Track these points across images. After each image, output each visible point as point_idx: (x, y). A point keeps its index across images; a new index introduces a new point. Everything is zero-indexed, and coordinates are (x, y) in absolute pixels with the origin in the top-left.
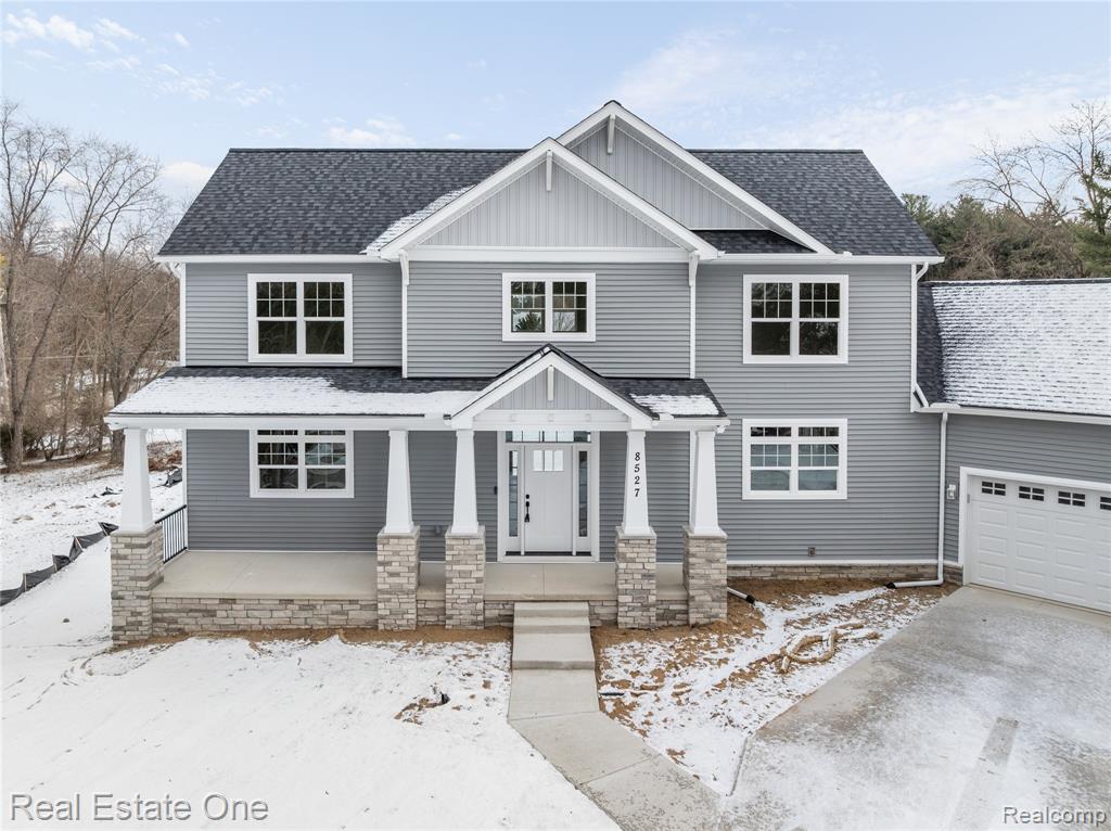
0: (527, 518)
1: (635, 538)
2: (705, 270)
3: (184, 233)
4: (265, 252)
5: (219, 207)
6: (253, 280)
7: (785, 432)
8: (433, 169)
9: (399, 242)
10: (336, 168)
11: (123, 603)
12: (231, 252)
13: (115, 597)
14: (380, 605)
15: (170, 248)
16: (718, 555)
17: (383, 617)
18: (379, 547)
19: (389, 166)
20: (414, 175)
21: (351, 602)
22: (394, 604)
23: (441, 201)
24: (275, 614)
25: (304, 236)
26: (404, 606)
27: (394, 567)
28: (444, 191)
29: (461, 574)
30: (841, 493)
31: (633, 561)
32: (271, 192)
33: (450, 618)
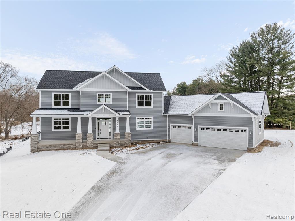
0: (101, 133)
1: (117, 133)
2: (129, 93)
3: (40, 85)
4: (55, 89)
5: (46, 81)
6: (53, 93)
7: (143, 119)
8: (85, 75)
9: (79, 87)
10: (67, 74)
11: (33, 146)
12: (49, 89)
13: (31, 145)
14: (76, 145)
15: (38, 88)
16: (129, 136)
17: (77, 147)
18: (76, 135)
19: (77, 74)
20: (81, 76)
21: (71, 145)
22: (79, 145)
23: (86, 81)
24: (59, 147)
25: (62, 86)
26: (80, 145)
27: (79, 139)
28: (87, 79)
29: (89, 139)
30: (152, 128)
31: (116, 137)
32: (55, 78)
33: (88, 146)
